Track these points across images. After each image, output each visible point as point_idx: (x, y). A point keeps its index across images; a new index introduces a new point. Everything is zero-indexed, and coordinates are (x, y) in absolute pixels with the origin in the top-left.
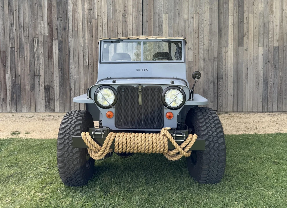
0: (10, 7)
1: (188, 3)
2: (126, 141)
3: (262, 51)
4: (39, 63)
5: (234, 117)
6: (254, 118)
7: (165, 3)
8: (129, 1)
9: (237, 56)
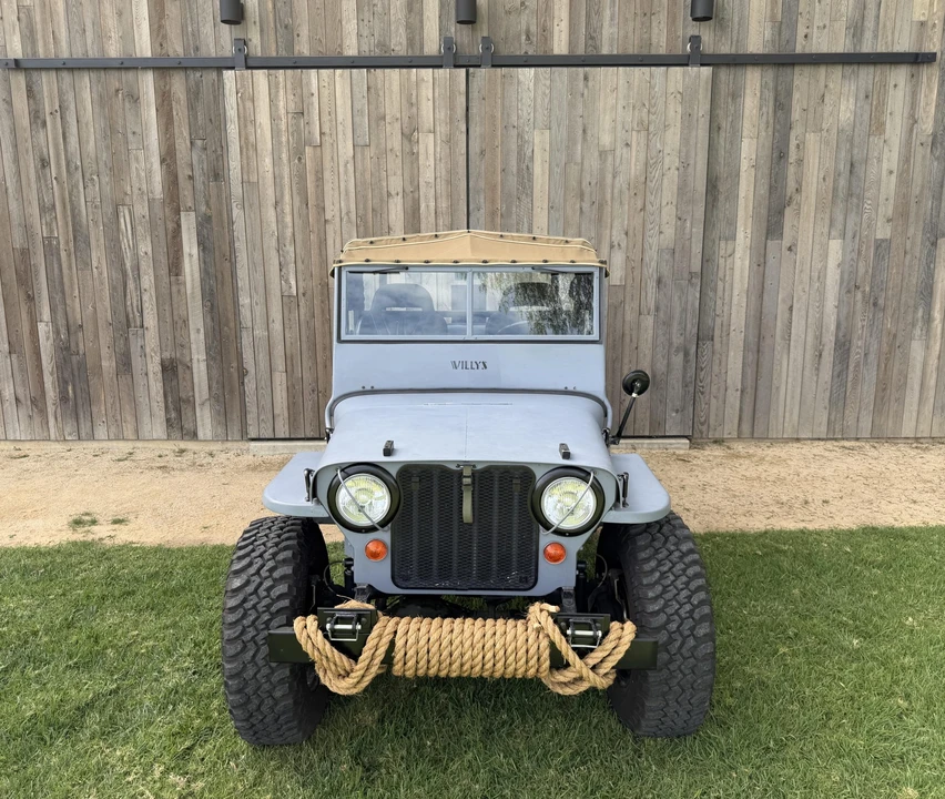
0: (31, 101)
1: (615, 95)
2: (426, 648)
3: (840, 253)
4: (139, 287)
5: (741, 457)
6: (802, 463)
7: (540, 92)
8: (423, 86)
9: (761, 268)
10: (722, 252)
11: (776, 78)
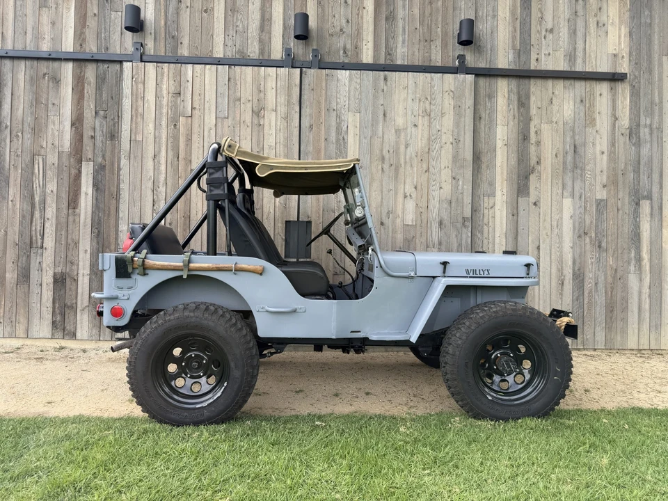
1: (406, 91)
3: (571, 208)
4: (43, 217)
7: (353, 87)
8: (269, 79)
9: (515, 217)
10: (486, 205)
11: (518, 86)
